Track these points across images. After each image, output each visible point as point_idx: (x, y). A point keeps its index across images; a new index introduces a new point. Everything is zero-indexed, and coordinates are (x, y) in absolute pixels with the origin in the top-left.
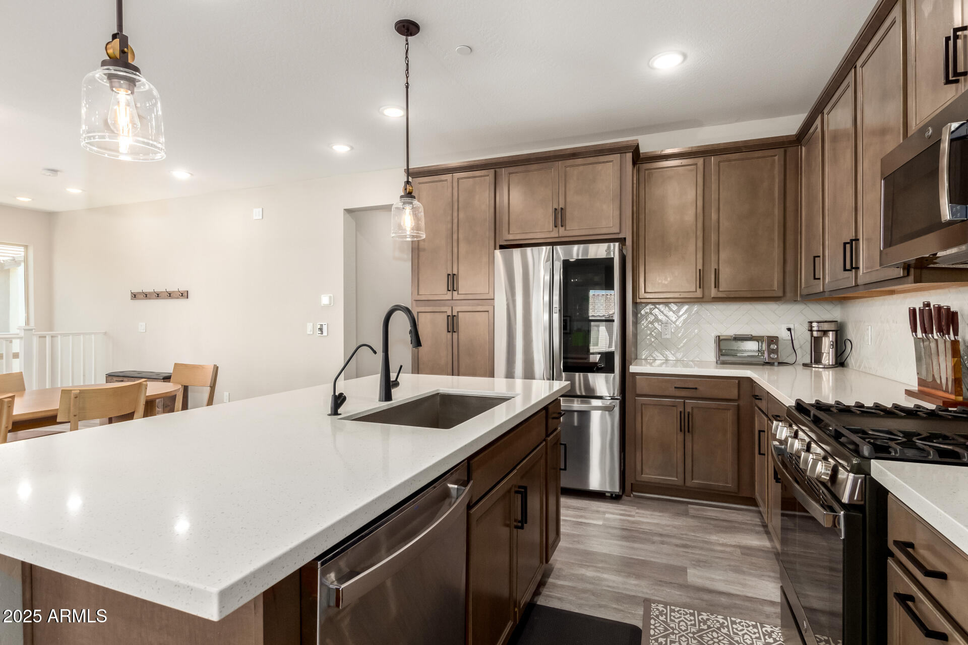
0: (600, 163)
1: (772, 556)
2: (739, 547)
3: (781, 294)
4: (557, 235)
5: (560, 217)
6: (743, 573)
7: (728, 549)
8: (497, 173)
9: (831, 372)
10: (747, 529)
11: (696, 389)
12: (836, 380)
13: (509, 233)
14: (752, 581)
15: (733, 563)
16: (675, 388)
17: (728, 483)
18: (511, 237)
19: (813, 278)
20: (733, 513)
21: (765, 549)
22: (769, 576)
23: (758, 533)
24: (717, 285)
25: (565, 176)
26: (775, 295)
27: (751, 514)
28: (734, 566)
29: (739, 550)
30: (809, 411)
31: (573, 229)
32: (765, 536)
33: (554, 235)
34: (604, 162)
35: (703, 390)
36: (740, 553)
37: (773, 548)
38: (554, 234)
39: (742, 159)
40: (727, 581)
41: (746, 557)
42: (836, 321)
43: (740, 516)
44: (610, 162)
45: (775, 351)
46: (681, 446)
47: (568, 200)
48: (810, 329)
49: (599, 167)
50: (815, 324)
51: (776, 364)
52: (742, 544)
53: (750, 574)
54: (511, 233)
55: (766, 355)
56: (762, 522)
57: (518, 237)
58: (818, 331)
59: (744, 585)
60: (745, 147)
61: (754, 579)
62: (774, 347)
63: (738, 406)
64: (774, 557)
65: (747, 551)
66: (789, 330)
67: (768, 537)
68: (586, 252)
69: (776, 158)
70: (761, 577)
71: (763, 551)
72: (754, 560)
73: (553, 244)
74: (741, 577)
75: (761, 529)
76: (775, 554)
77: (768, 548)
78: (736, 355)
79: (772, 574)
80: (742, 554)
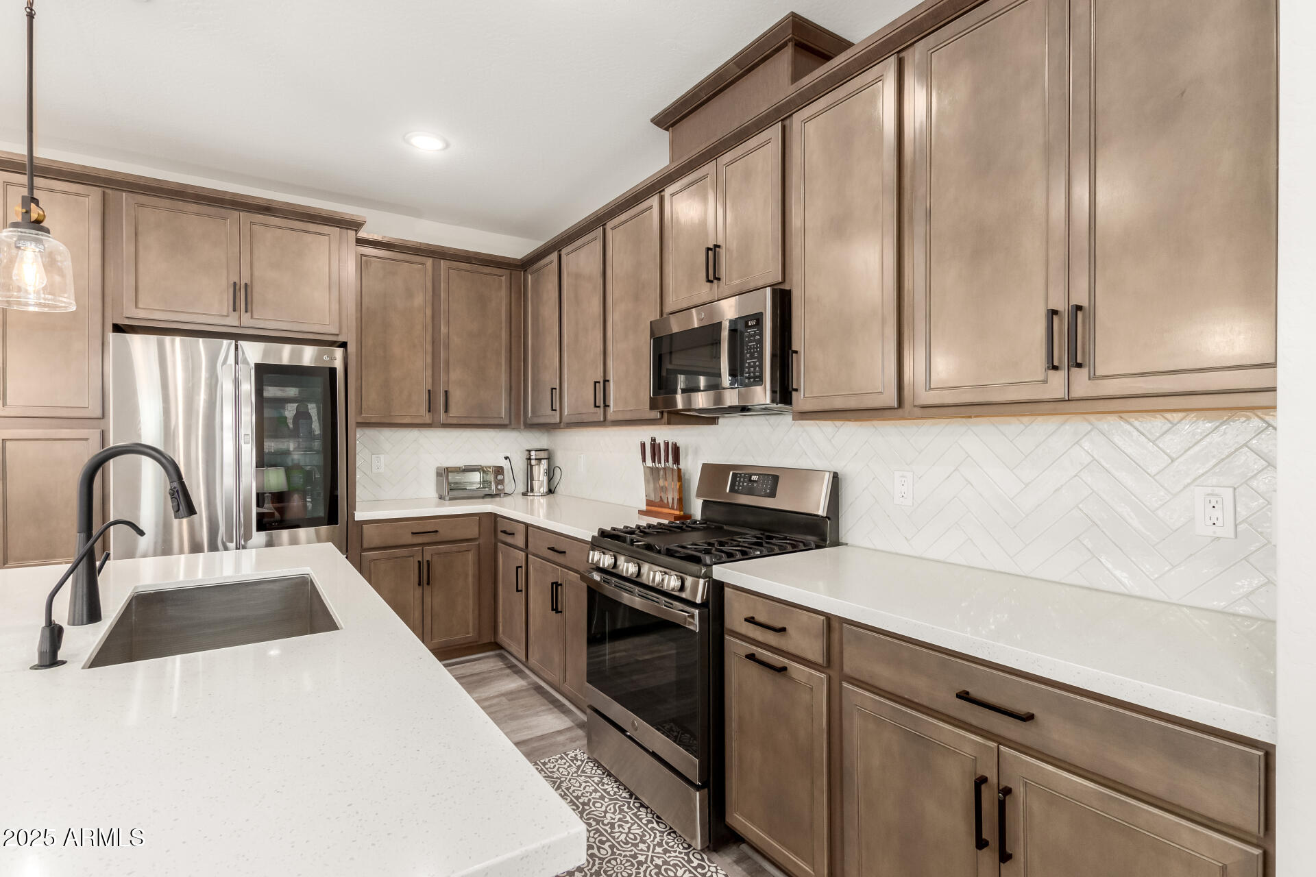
0: (309, 232)
1: (533, 692)
2: (502, 695)
3: (507, 422)
4: (237, 324)
5: (242, 295)
6: (521, 717)
7: (495, 701)
8: (106, 196)
9: (545, 500)
10: (498, 676)
11: (437, 531)
12: (550, 507)
13: (137, 306)
14: (534, 721)
15: (508, 712)
16: (413, 533)
17: (468, 633)
18: (141, 314)
19: (550, 408)
20: (475, 665)
21: (524, 688)
22: (543, 711)
23: (508, 676)
24: (446, 411)
25: (251, 236)
26: (502, 423)
27: (491, 660)
28: (510, 715)
29: (503, 698)
30: (625, 538)
31: (265, 320)
32: (516, 676)
33: (231, 322)
34: (315, 233)
35: (445, 533)
36: (507, 701)
37: (529, 685)
38: (232, 320)
39: (472, 272)
40: (514, 731)
41: (514, 702)
42: (547, 450)
43: (483, 665)
44: (324, 235)
45: (501, 482)
46: (418, 602)
47: (256, 273)
48: (528, 457)
49: (309, 237)
50: (533, 453)
51: (502, 495)
52: (503, 692)
53: (527, 716)
54: (140, 305)
55: (493, 487)
56: (505, 664)
57: (157, 316)
58: (536, 459)
59: (529, 728)
60: (475, 259)
61: (534, 718)
62: (500, 477)
63: (479, 544)
64: (535, 692)
65: (511, 695)
66: (506, 458)
67: (519, 676)
68: (300, 355)
69: (503, 278)
70: (537, 714)
71: (523, 690)
72: (522, 702)
73: (237, 337)
74: (522, 721)
75: (508, 671)
76: (535, 689)
77: (526, 686)
78: (466, 489)
79: (544, 708)
80: (509, 700)
